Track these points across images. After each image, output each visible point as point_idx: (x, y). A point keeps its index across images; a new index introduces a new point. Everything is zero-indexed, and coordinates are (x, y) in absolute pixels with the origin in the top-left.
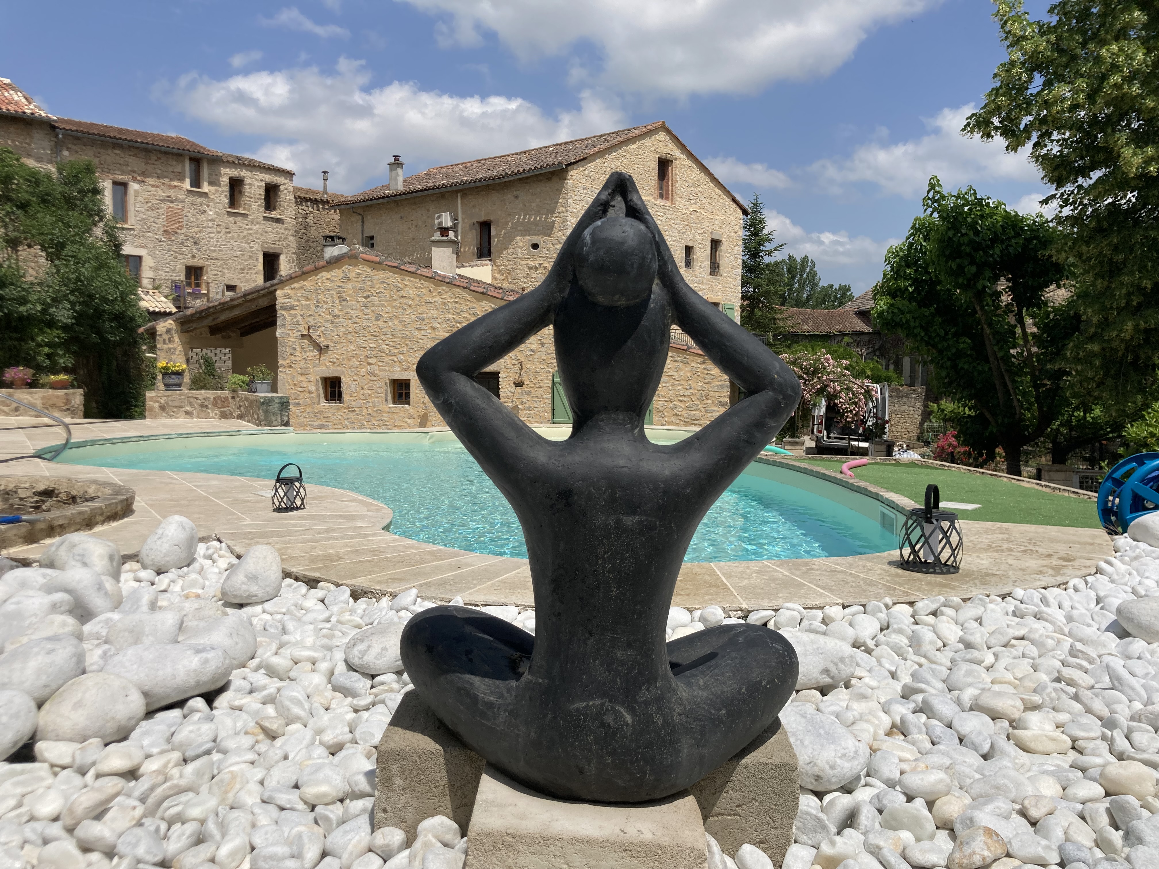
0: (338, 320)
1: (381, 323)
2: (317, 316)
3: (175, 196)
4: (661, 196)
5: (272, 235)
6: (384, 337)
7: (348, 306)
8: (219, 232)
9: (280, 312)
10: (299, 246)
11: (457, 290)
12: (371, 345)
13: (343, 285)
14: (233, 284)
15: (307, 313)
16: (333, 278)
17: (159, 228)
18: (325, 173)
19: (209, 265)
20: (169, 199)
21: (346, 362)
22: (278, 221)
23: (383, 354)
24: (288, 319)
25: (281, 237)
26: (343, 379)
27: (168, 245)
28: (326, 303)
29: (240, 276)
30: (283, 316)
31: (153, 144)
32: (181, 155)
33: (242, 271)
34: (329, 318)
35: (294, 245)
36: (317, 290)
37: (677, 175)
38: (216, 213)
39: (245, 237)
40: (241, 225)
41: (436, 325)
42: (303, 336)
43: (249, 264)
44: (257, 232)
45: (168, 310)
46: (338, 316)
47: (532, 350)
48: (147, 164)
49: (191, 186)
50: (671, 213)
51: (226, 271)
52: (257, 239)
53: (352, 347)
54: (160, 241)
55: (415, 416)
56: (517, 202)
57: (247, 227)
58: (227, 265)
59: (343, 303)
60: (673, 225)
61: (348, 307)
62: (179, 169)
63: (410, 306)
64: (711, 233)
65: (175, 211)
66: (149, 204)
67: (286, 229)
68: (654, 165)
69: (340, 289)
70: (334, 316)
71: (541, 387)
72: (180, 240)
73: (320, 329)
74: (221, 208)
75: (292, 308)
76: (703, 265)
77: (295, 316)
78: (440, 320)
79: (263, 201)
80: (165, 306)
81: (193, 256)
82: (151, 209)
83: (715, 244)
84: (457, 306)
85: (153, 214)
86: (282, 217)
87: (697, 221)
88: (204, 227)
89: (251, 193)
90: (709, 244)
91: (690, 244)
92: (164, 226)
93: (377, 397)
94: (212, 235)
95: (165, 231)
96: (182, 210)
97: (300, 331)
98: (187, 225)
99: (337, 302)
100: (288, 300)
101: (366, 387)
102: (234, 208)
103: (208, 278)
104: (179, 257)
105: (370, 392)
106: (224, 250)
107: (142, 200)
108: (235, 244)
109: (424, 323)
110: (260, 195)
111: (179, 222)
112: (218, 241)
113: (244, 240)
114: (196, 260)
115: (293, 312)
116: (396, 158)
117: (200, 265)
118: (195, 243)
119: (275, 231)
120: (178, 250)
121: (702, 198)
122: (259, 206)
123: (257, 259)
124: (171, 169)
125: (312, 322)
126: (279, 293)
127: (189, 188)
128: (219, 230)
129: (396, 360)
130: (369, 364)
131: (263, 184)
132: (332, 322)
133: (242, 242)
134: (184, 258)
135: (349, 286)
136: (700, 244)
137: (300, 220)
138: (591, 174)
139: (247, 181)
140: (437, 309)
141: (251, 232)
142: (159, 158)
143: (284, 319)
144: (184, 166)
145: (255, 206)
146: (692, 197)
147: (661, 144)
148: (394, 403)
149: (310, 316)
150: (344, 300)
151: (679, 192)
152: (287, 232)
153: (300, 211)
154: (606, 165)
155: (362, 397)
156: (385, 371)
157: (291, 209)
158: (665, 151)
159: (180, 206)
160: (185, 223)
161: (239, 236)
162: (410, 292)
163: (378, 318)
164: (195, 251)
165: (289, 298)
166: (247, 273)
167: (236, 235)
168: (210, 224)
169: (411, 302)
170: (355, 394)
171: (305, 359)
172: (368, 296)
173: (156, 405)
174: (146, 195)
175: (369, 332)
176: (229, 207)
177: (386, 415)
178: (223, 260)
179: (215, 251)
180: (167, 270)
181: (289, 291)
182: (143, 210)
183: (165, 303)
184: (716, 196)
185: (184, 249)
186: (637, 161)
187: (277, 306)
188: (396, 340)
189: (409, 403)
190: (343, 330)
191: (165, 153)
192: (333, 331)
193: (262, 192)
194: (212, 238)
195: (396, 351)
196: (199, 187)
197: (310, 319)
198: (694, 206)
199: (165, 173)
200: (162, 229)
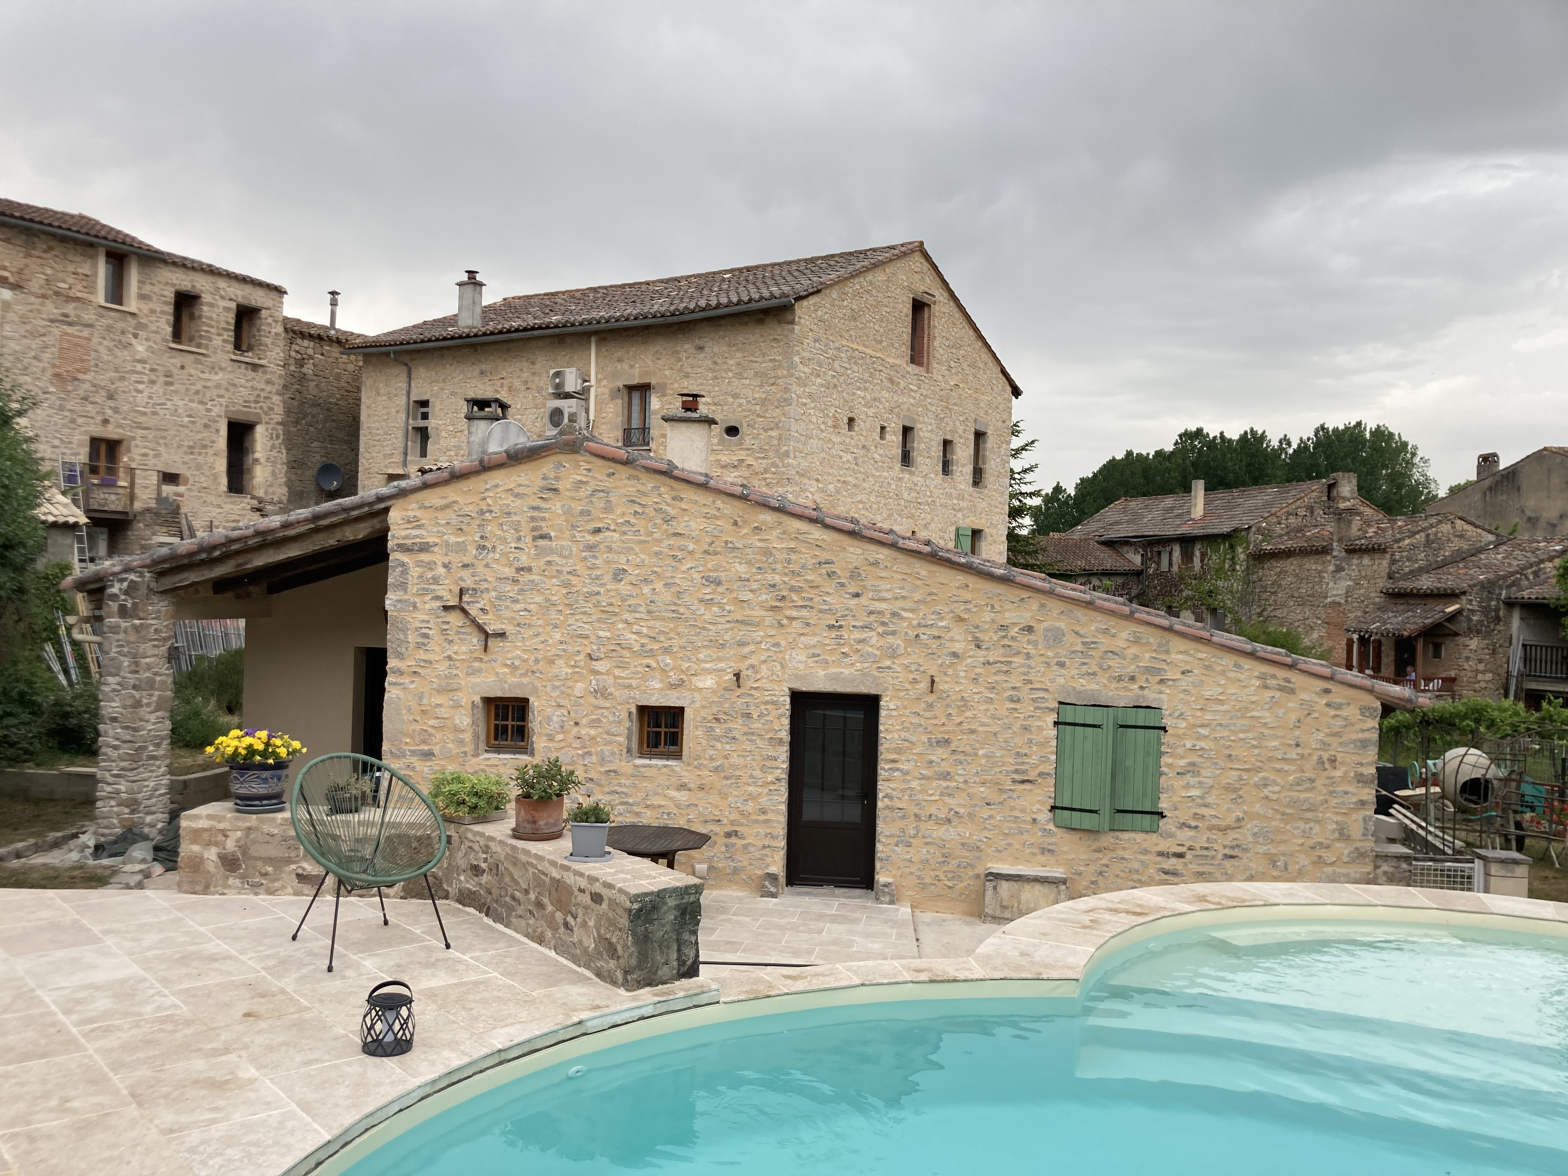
0: (525, 577)
1: (624, 587)
2: (480, 569)
3: (77, 316)
4: (913, 361)
5: (245, 392)
6: (626, 616)
7: (551, 549)
8: (153, 382)
9: (395, 557)
10: (288, 412)
11: (797, 524)
12: (601, 633)
13: (543, 505)
14: (173, 471)
15: (456, 559)
16: (521, 490)
17: (43, 370)
18: (333, 293)
19: (134, 438)
20: (65, 320)
21: (541, 666)
22: (255, 367)
23: (626, 653)
24: (415, 571)
25: (258, 396)
26: (531, 700)
27: (60, 399)
28: (503, 540)
29: (187, 458)
30: (403, 564)
31: (41, 223)
32: (92, 245)
33: (191, 450)
34: (509, 572)
35: (279, 409)
36: (482, 512)
37: (935, 327)
38: (150, 349)
39: (197, 392)
40: (193, 372)
41: (746, 596)
42: (446, 608)
43: (203, 440)
44: (218, 386)
45: (71, 520)
46: (529, 570)
47: (955, 655)
48: (28, 255)
49: (106, 301)
50: (927, 386)
51: (162, 449)
52: (220, 396)
53: (557, 636)
54: (45, 393)
55: (692, 786)
56: (702, 355)
57: (202, 375)
58: (164, 438)
59: (541, 543)
60: (929, 407)
61: (552, 551)
62: (85, 269)
63: (691, 553)
64: (975, 421)
65: (75, 340)
66: (28, 327)
67: (268, 382)
68: (907, 309)
69: (536, 514)
70: (519, 570)
71: (973, 732)
72: (81, 392)
73: (485, 595)
74: (159, 340)
75: (425, 548)
76: (964, 470)
77: (431, 566)
78: (755, 586)
79: (232, 334)
80: (65, 512)
81: (106, 422)
82: (32, 334)
83: (979, 436)
84: (793, 557)
85: (36, 343)
86: (262, 362)
87: (959, 402)
88: (127, 372)
89: (211, 319)
90: (972, 437)
91: (949, 437)
92: (54, 366)
93: (610, 743)
94: (140, 387)
95: (56, 375)
96: (89, 339)
97: (438, 598)
98: (97, 365)
99: (529, 539)
100: (415, 532)
101: (584, 721)
102: (180, 343)
103: (132, 460)
104: (80, 421)
105: (592, 732)
106: (162, 412)
107: (16, 319)
108: (180, 403)
109: (720, 589)
110: (228, 323)
111: (82, 361)
112: (150, 398)
113: (196, 398)
114: (110, 427)
115: (425, 557)
116: (471, 273)
117: (115, 437)
118: (111, 397)
119: (250, 384)
120: (78, 408)
121: (965, 366)
122: (224, 341)
123: (217, 431)
124: (71, 268)
125: (469, 583)
126: (394, 516)
127: (102, 302)
128: (154, 378)
129: (654, 665)
130: (595, 672)
131: (233, 305)
132: (515, 581)
133: (192, 401)
134: (88, 424)
135: (556, 506)
136: (961, 437)
137: (292, 368)
138: (826, 317)
139: (206, 298)
140: (749, 563)
141: (209, 384)
142: (51, 248)
143: (405, 572)
144: (95, 266)
145: (217, 341)
146: (953, 364)
147: (916, 276)
148: (642, 755)
149: (465, 566)
150: (542, 537)
151: (937, 355)
152: (269, 388)
153: (293, 354)
154: (845, 303)
155: (577, 744)
156: (630, 686)
157: (278, 350)
158: (923, 288)
159: (86, 333)
160: (93, 363)
161: (187, 390)
162: (694, 525)
163: (619, 575)
164: (109, 412)
165: (419, 527)
166: (200, 454)
167: (182, 388)
168: (139, 367)
169: (691, 547)
170: (560, 737)
171: (450, 658)
172: (598, 531)
173: (211, 854)
174: (20, 309)
175: (597, 605)
176: (174, 342)
177: (628, 782)
178: (159, 430)
179: (145, 414)
180: (56, 442)
181: (418, 514)
182: (17, 335)
183: (65, 506)
184: (981, 365)
185: (90, 407)
186: (885, 301)
187: (390, 544)
188: (657, 624)
189: (678, 756)
190: (539, 599)
191: (63, 240)
192: (516, 601)
193: (231, 318)
194: (141, 392)
195: (655, 646)
196: (121, 304)
197: (465, 574)
198: (955, 377)
199: (60, 275)
200: (49, 372)
